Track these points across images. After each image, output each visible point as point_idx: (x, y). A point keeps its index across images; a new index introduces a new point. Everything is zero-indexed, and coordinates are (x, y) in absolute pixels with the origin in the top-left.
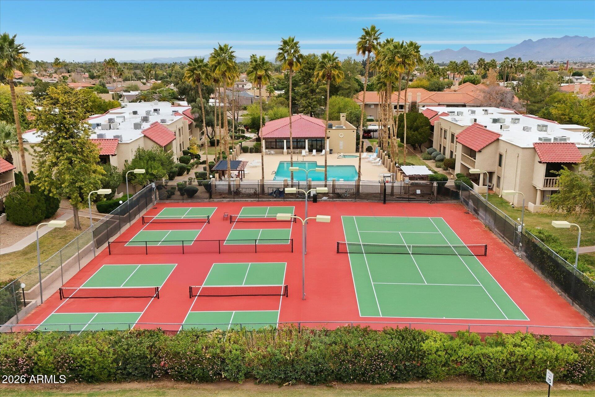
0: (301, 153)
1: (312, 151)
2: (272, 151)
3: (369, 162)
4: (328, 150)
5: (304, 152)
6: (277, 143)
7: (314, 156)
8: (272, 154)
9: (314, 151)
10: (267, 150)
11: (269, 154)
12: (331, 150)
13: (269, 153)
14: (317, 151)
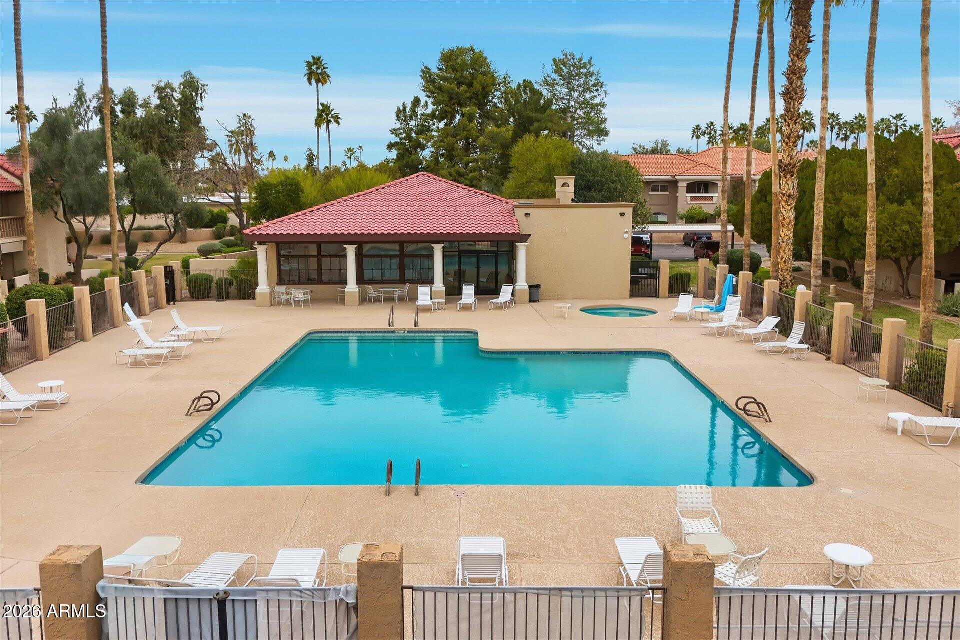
0: (414, 298)
1: (460, 293)
2: (299, 293)
3: (721, 333)
4: (522, 284)
5: (424, 294)
6: (325, 262)
7: (467, 308)
8: (298, 303)
9: (469, 291)
10: (282, 289)
11: (288, 303)
12: (534, 288)
13: (284, 298)
14: (478, 292)
